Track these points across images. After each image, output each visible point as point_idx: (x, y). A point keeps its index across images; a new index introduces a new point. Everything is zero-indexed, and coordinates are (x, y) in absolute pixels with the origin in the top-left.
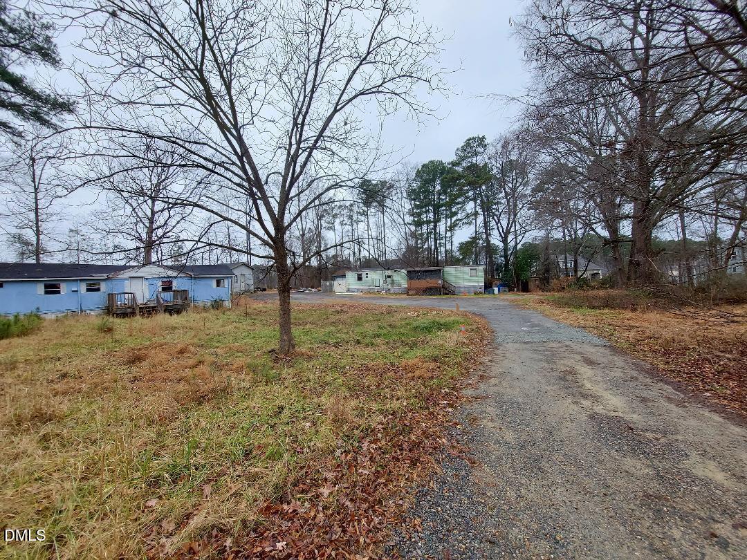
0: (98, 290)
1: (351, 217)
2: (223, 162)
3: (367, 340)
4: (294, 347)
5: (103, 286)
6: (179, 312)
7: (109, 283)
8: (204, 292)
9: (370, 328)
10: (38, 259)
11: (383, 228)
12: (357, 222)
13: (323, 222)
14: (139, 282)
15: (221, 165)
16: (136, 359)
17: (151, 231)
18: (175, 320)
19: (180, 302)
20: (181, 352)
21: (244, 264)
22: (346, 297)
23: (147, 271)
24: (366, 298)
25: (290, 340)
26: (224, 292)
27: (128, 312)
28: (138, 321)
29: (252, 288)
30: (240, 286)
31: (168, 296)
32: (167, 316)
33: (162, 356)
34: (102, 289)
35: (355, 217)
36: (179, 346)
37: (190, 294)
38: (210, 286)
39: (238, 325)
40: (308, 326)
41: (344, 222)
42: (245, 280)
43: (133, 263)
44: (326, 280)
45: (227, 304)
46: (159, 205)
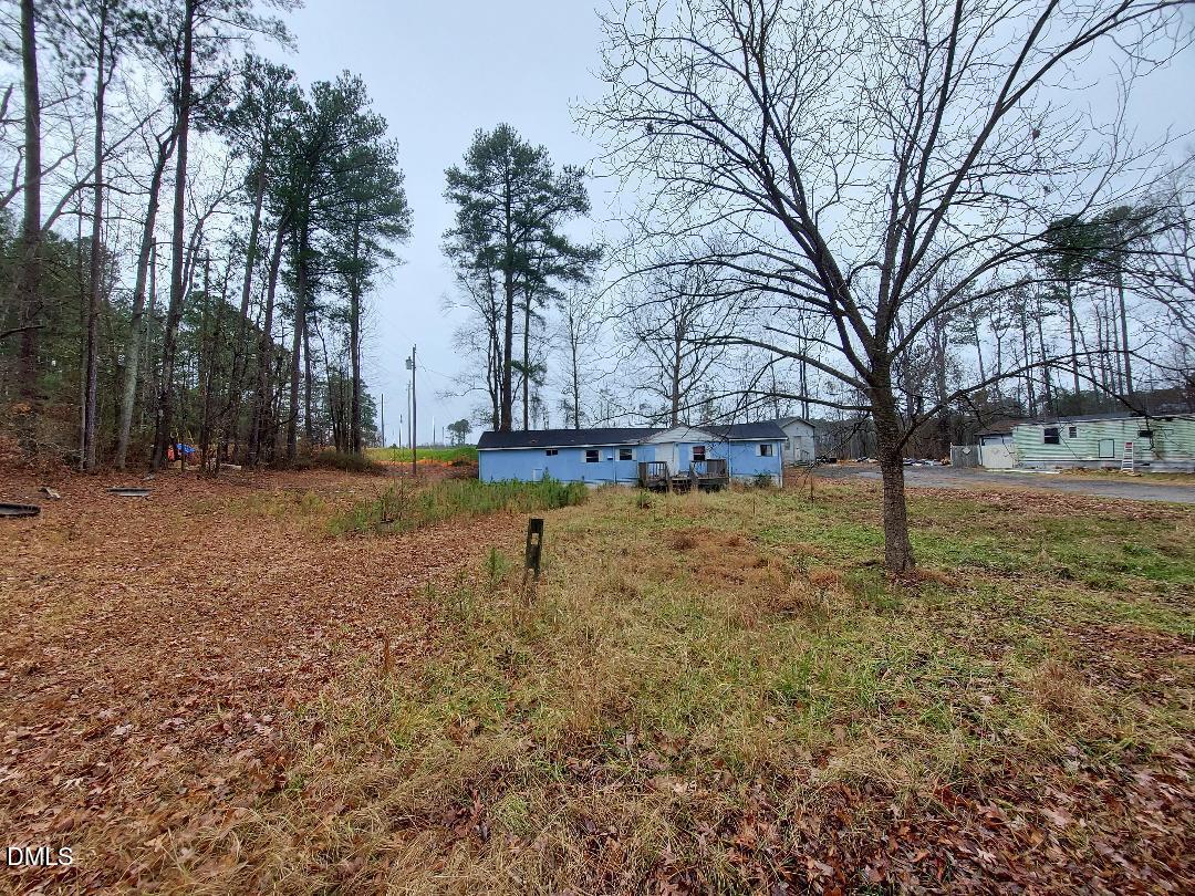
0: (630, 458)
1: (1019, 309)
2: (780, 271)
3: (1093, 574)
4: (913, 563)
5: (634, 454)
6: (716, 488)
7: (641, 450)
8: (745, 462)
9: (1096, 549)
10: (577, 424)
11: (1119, 321)
12: (1039, 316)
13: (948, 330)
14: (669, 449)
15: (778, 275)
16: (684, 545)
17: (677, 382)
18: (711, 499)
19: (715, 475)
20: (734, 543)
21: (799, 420)
22: (1016, 479)
23: (678, 434)
24: (1071, 482)
25: (907, 549)
26: (772, 463)
27: (661, 487)
28: (674, 498)
29: (812, 455)
30: (794, 454)
31: (702, 468)
32: (703, 493)
33: (711, 546)
34: (634, 457)
35: (1032, 306)
36: (729, 536)
37: (730, 467)
38: (753, 453)
39: (800, 514)
40: (934, 529)
41: (1002, 323)
42: (801, 445)
43: (660, 426)
44: (960, 442)
45: (777, 481)
46: (685, 347)
